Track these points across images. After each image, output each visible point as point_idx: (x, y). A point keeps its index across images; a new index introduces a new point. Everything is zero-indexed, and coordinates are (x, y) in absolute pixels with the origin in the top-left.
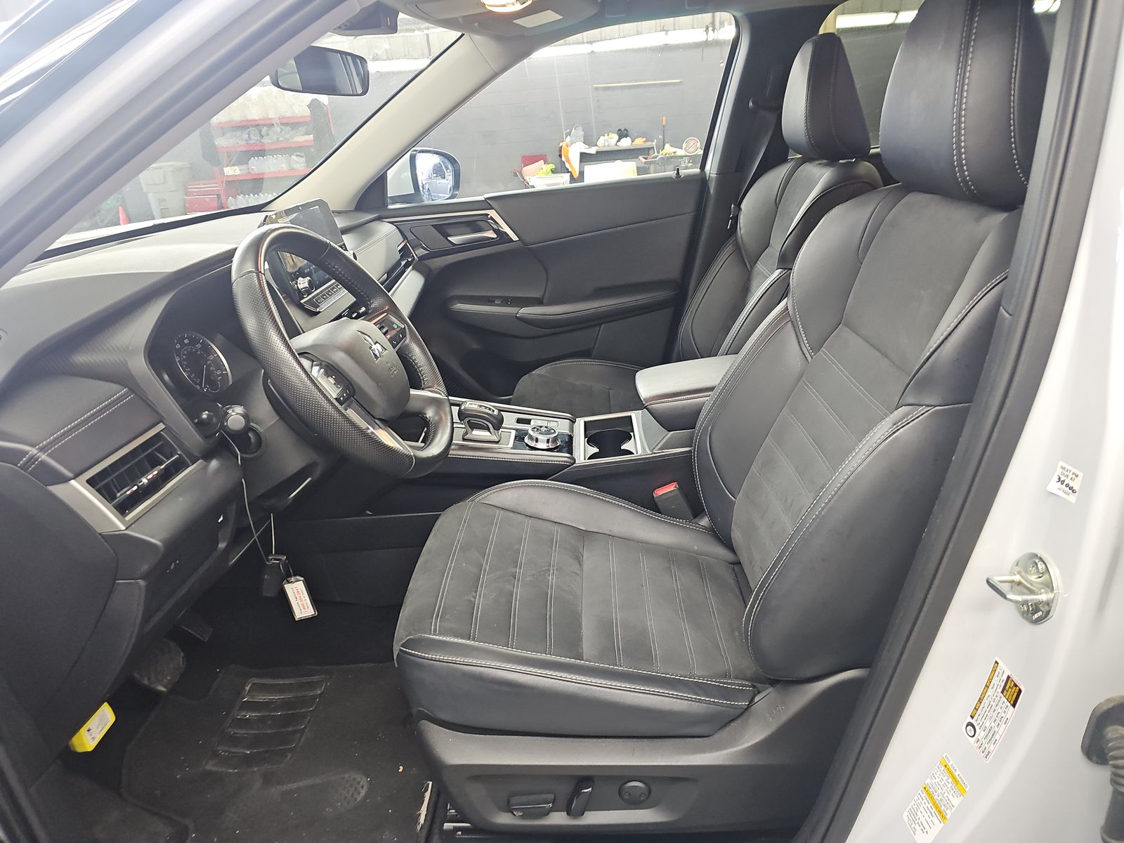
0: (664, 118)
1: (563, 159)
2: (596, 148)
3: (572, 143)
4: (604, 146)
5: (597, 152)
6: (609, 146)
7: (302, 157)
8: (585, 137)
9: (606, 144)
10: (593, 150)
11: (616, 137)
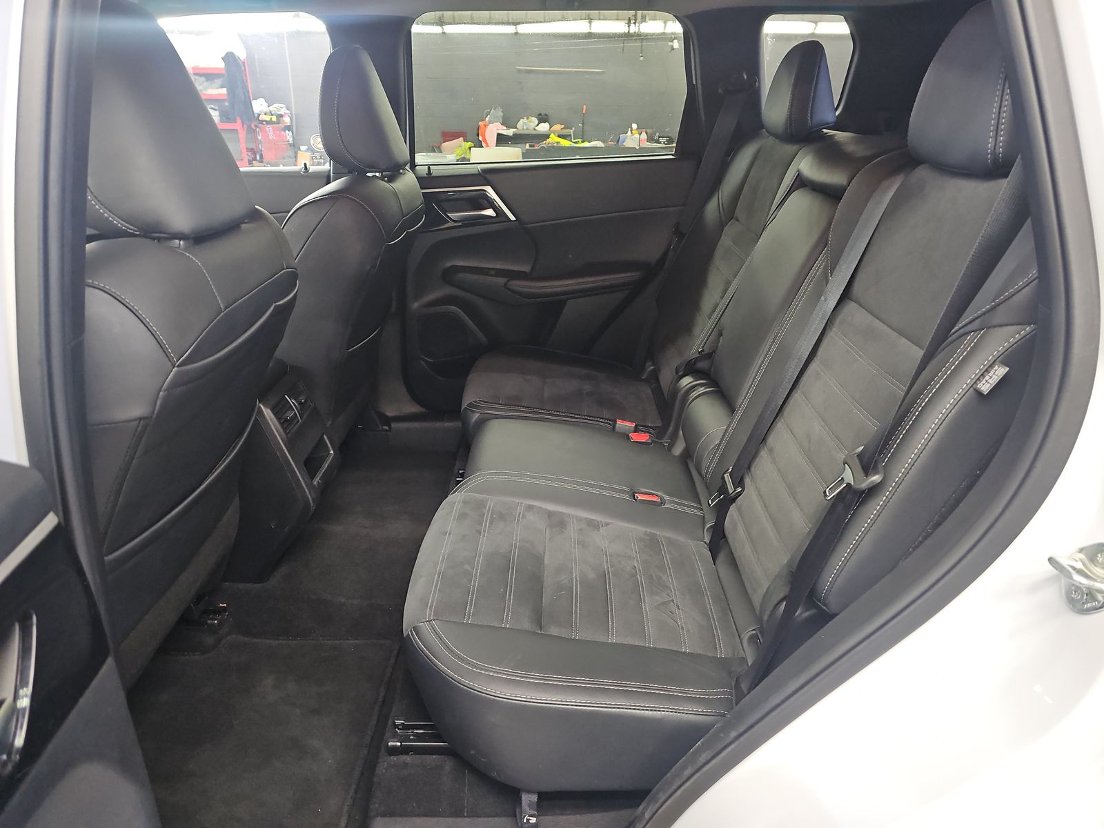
0: (585, 106)
1: (480, 138)
2: (515, 130)
3: (491, 122)
4: (523, 129)
5: (515, 135)
6: (527, 129)
7: (215, 110)
8: (503, 117)
9: (525, 128)
10: (510, 132)
11: (537, 122)
